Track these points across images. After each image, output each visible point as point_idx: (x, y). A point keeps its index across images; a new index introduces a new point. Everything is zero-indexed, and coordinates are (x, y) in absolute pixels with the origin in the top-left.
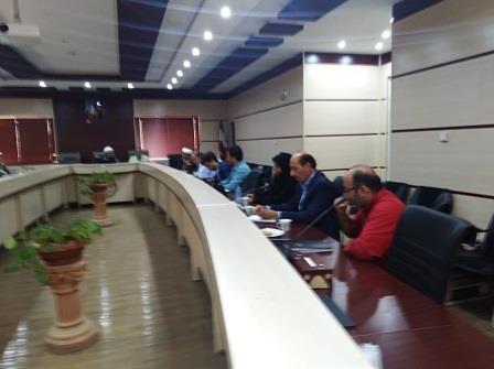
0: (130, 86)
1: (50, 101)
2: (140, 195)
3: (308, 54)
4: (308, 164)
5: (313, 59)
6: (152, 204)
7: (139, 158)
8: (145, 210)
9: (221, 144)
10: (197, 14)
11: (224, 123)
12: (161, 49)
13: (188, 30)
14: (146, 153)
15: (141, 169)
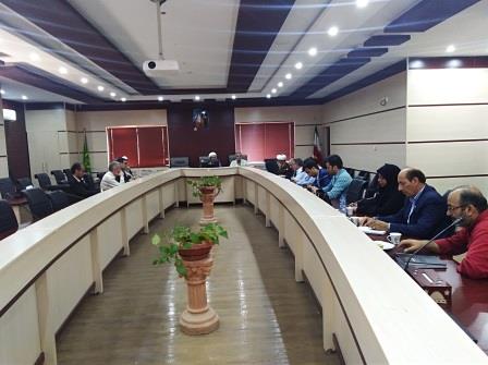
0: (234, 97)
1: (165, 111)
2: (240, 197)
3: (413, 59)
4: (416, 179)
5: (418, 64)
6: (251, 206)
7: (239, 162)
8: (244, 210)
9: (315, 148)
10: (303, 36)
11: (319, 127)
12: (266, 66)
13: (293, 49)
14: (246, 158)
15: (241, 173)
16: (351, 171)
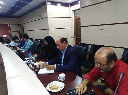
4: (64, 42)
9: (19, 32)
11: (19, 25)
16: (32, 40)
